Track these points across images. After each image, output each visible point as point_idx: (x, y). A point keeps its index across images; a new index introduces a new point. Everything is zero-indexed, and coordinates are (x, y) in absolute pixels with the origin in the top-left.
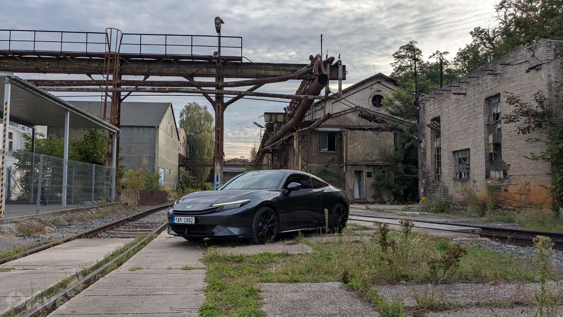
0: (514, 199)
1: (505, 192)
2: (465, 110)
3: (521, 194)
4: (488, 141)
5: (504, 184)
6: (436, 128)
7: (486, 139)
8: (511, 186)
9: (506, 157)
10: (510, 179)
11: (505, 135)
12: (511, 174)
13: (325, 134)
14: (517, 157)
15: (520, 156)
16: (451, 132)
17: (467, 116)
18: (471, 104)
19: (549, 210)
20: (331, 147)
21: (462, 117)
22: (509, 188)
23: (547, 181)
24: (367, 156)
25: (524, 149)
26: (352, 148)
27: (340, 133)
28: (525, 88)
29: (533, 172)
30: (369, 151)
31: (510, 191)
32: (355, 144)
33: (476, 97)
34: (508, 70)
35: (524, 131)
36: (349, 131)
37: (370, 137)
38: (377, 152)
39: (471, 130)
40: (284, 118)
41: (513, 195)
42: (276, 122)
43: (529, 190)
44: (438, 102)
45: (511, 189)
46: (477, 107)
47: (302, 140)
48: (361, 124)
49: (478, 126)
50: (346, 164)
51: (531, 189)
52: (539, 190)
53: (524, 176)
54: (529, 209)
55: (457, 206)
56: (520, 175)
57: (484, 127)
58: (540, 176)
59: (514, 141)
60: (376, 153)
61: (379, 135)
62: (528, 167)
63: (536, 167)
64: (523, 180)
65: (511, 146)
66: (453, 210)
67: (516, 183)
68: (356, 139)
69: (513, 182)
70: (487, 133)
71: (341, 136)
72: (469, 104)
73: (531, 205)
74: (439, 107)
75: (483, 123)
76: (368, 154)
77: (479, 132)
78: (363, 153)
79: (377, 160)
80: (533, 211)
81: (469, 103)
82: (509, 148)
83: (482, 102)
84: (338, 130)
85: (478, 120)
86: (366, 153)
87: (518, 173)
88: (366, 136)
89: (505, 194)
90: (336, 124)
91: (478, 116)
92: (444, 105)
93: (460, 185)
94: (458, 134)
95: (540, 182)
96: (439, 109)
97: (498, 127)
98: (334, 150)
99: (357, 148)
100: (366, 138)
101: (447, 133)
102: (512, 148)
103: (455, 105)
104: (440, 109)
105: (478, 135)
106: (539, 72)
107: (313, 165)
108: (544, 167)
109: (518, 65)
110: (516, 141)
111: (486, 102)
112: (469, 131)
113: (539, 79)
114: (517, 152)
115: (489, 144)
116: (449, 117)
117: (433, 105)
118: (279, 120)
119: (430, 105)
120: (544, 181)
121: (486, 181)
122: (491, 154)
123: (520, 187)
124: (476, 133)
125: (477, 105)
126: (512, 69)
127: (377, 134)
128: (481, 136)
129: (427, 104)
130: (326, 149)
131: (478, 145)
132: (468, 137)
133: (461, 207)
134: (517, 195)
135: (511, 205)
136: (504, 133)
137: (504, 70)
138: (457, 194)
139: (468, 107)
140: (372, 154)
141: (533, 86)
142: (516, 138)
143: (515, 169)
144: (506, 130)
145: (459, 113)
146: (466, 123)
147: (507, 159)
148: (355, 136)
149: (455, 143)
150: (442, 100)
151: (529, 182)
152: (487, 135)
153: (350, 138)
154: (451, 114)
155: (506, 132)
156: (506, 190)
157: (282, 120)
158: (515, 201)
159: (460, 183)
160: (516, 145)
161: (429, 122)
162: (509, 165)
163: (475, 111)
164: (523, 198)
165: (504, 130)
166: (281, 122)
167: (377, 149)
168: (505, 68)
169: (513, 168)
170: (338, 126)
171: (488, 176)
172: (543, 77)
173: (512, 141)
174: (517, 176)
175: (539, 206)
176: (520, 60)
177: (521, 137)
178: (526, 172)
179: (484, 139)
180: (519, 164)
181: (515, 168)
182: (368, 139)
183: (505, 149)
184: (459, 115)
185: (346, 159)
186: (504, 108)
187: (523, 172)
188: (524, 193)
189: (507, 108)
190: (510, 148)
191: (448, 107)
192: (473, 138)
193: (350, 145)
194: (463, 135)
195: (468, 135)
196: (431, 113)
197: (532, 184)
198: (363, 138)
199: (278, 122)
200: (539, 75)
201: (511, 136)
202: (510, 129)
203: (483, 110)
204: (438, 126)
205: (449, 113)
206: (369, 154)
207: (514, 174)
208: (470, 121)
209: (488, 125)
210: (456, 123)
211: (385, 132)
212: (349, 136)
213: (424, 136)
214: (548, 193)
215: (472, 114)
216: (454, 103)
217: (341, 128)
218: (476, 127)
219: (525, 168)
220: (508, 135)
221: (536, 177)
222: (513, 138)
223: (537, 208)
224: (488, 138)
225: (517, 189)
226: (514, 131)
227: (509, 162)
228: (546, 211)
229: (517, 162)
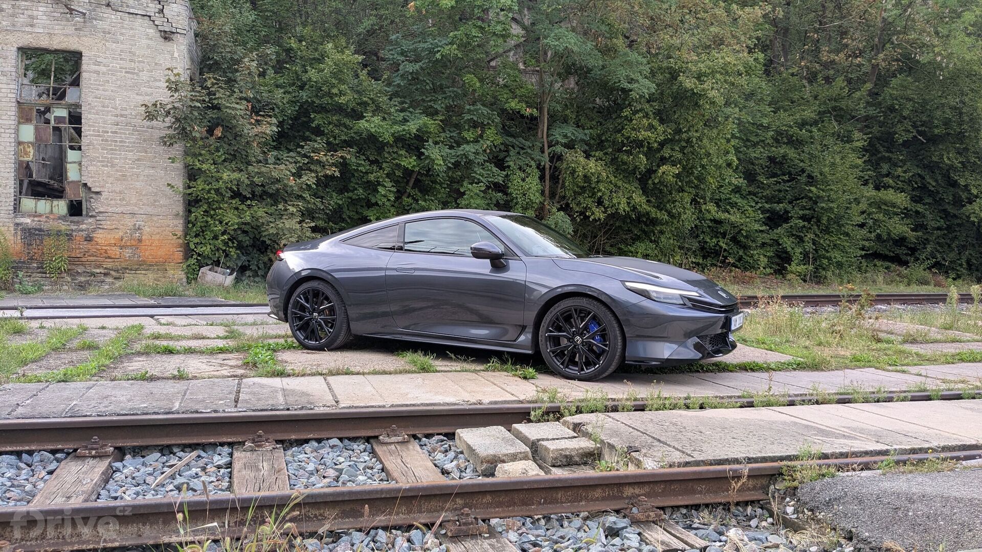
0: (105, 255)
1: (86, 243)
3: (122, 247)
4: (18, 135)
5: (84, 227)
7: (16, 132)
8: (101, 231)
9: (92, 177)
10: (98, 218)
11: (92, 135)
12: (102, 210)
14: (118, 179)
15: (124, 180)
19: (180, 273)
22: (98, 236)
23: (177, 226)
25: (133, 168)
28: (139, 62)
29: (150, 210)
31: (99, 241)
34: (105, 15)
41: (104, 248)
43: (140, 241)
45: (99, 236)
51: (143, 238)
52: (159, 240)
53: (131, 216)
54: (143, 272)
56: (122, 213)
57: (13, 104)
58: (161, 217)
59: (112, 150)
62: (141, 200)
63: (155, 201)
64: (129, 222)
65: (105, 157)
67: (114, 227)
69: (107, 224)
70: (16, 118)
73: (142, 265)
75: (13, 96)
80: (151, 276)
82: (99, 161)
83: (11, 52)
87: (119, 210)
89: (85, 245)
95: (162, 227)
97: (56, 114)
102: (108, 162)
106: (169, 44)
108: (173, 203)
109: (127, 15)
110: (116, 150)
113: (168, 56)
114: (117, 171)
115: (22, 143)
120: (168, 226)
121: (15, 217)
122: (28, 164)
123: (121, 234)
126: (113, 17)
134: (114, 248)
135: (99, 267)
136: (89, 130)
137: (94, 10)
141: (156, 64)
142: (115, 146)
143: (112, 202)
144: (93, 126)
147: (95, 181)
151: (139, 226)
152: (16, 123)
155: (94, 131)
156: (89, 239)
158: (109, 258)
160: (116, 159)
162: (98, 193)
164: (127, 253)
165: (89, 126)
168: (99, 10)
169: (107, 199)
171: (17, 208)
172: (176, 55)
173: (107, 149)
174: (115, 215)
175: (160, 266)
176: (133, 8)
177: (128, 147)
178: (136, 209)
179: (13, 131)
180: (120, 192)
181: (111, 200)
183: (91, 161)
186: (91, 84)
187: (129, 209)
188: (128, 244)
189: (99, 85)
190: (102, 162)
197: (147, 229)
200: (169, 49)
201: (106, 141)
202: (104, 127)
203: (13, 70)
207: (110, 210)
209: (19, 102)
214: (175, 245)
219: (134, 201)
220: (99, 136)
221: (155, 219)
222: (111, 145)
223: (158, 270)
224: (18, 130)
225: (114, 238)
226: (112, 132)
227: (100, 187)
228: (173, 275)
229: (118, 190)
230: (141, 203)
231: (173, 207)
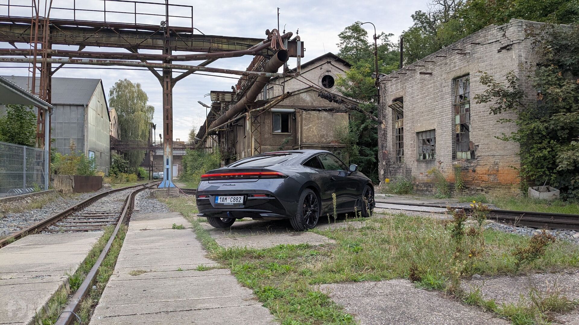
0: (482, 179)
1: (473, 173)
2: (431, 90)
3: (489, 175)
4: (455, 121)
5: (472, 164)
6: (398, 108)
7: (454, 120)
8: (479, 166)
9: (474, 138)
10: (478, 160)
11: (474, 115)
12: (479, 155)
13: (278, 115)
14: (486, 137)
15: (489, 137)
16: (415, 112)
17: (432, 96)
18: (438, 84)
19: (518, 190)
20: (285, 129)
21: (428, 98)
22: (477, 169)
23: (516, 161)
24: (322, 138)
25: (493, 130)
26: (307, 129)
27: (294, 114)
28: (495, 68)
29: (502, 153)
30: (325, 133)
31: (478, 172)
32: (311, 125)
33: (442, 77)
34: (478, 50)
35: (495, 111)
36: (304, 112)
37: (325, 118)
38: (331, 133)
39: (437, 111)
40: (232, 97)
41: (481, 175)
42: (223, 102)
43: (498, 171)
44: (401, 82)
45: (479, 169)
46: (444, 87)
47: (255, 121)
48: (315, 105)
49: (445, 107)
50: (301, 146)
51: (499, 169)
52: (507, 170)
53: (492, 157)
54: (498, 189)
55: (421, 187)
57: (451, 107)
58: (508, 156)
59: (483, 121)
60: (331, 134)
61: (334, 116)
62: (497, 147)
63: (505, 147)
64: (492, 160)
65: (480, 126)
66: (417, 191)
67: (484, 164)
68: (311, 120)
69: (481, 163)
70: (454, 113)
71: (295, 117)
72: (436, 84)
73: (500, 185)
74: (402, 87)
75: (451, 103)
76: (322, 136)
77: (445, 113)
78: (318, 135)
79: (332, 142)
80: (502, 191)
81: (435, 83)
82: (477, 129)
83: (450, 82)
84: (292, 110)
85: (444, 100)
86: (321, 135)
87: (487, 154)
88: (321, 117)
89: (473, 174)
90: (289, 105)
91: (445, 96)
92: (408, 85)
93: (424, 166)
94: (422, 114)
95: (509, 162)
96: (402, 89)
97: (466, 108)
98: (288, 132)
99: (312, 130)
100: (321, 119)
101: (411, 114)
102: (481, 128)
103: (420, 85)
104: (403, 89)
105: (444, 115)
106: (510, 52)
107: (266, 147)
108: (514, 147)
109: (488, 45)
110: (485, 121)
111: (454, 82)
112: (435, 111)
113: (509, 60)
114: (486, 132)
115: (456, 125)
116: (413, 97)
117: (395, 85)
118: (226, 100)
119: (391, 85)
120: (512, 161)
121: (453, 162)
122: (458, 135)
123: (488, 167)
124: (442, 113)
125: (444, 85)
126: (482, 49)
127: (332, 115)
128: (448, 116)
129: (389, 84)
130: (280, 131)
131: (444, 125)
132: (433, 118)
133: (426, 188)
134: (485, 176)
135: (479, 186)
136: (473, 113)
137: (473, 49)
138: (421, 175)
139: (434, 87)
140: (327, 136)
141: (503, 66)
142: (485, 119)
143: (484, 150)
144: (474, 110)
145: (424, 93)
146: (433, 104)
147: (475, 140)
148: (310, 117)
149: (419, 123)
150: (406, 80)
151: (497, 162)
152: (454, 115)
153: (306, 119)
154: (415, 95)
155: (475, 113)
156: (474, 171)
157: (230, 100)
158: (483, 181)
159: (424, 164)
160: (485, 126)
161: (390, 103)
162: (478, 146)
163: (442, 91)
164: (492, 178)
165: (473, 111)
166: (229, 102)
167: (332, 130)
168: (475, 48)
169: (481, 148)
170: (292, 107)
171: (454, 157)
172: (514, 57)
173: (481, 121)
174: (485, 157)
175: (508, 186)
176: (490, 40)
177: (490, 118)
178: (495, 152)
179: (451, 120)
180: (487, 144)
182: (323, 120)
183: (474, 129)
184: (425, 95)
185: (301, 141)
186: (473, 88)
187: (491, 153)
188: (492, 173)
189: (476, 88)
190: (479, 128)
191: (412, 87)
192: (439, 119)
193: (305, 126)
194: (428, 115)
195: (433, 115)
196: (392, 93)
197: (501, 164)
198: (318, 119)
199: (226, 102)
200: (510, 55)
201: (480, 117)
202: (479, 110)
203: (450, 90)
204: (400, 107)
205: (412, 93)
206: (324, 135)
207: (483, 154)
208: (435, 101)
209: (455, 105)
210: (421, 104)
211: (340, 114)
212: (304, 117)
213: (384, 117)
214: (517, 173)
215: (439, 94)
216: (419, 83)
217: (295, 109)
218: (443, 107)
219: (494, 148)
220: (477, 115)
221: (505, 157)
222: (482, 119)
223: (506, 188)
224: (455, 119)
225: (485, 170)
226: (483, 112)
227: (478, 143)
228: (514, 191)
229: (486, 143)
230: (497, 149)
231: (515, 149)
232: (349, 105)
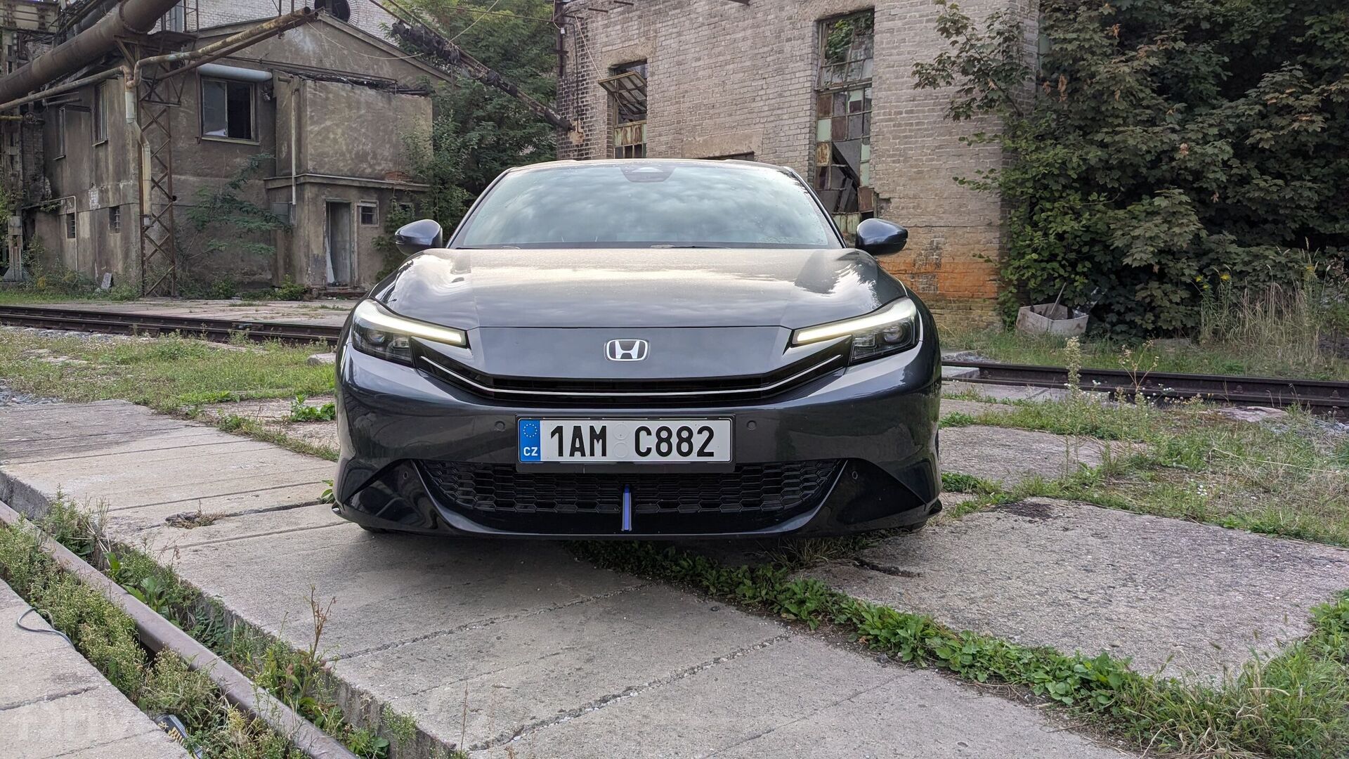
2: (744, 46)
3: (914, 275)
4: (816, 134)
6: (629, 91)
7: (814, 130)
9: (880, 179)
11: (882, 121)
13: (219, 84)
14: (911, 179)
15: (920, 179)
16: (687, 105)
17: (748, 63)
18: (768, 31)
19: (990, 313)
20: (239, 127)
21: (731, 66)
23: (989, 243)
24: (362, 162)
25: (932, 160)
26: (319, 133)
27: (268, 85)
29: (953, 220)
30: (368, 148)
32: (328, 123)
33: (784, 14)
36: (310, 82)
37: (368, 105)
38: (387, 151)
39: (762, 103)
40: (42, 17)
42: (10, 30)
43: (938, 265)
44: (640, 17)
46: (789, 40)
47: (149, 96)
48: (328, 66)
49: (788, 93)
50: (302, 180)
51: (943, 261)
52: (964, 264)
53: (926, 230)
54: (938, 311)
56: (916, 226)
57: (809, 96)
58: (968, 230)
59: (906, 137)
60: (386, 154)
61: (394, 103)
62: (941, 206)
63: (961, 206)
64: (924, 238)
65: (897, 149)
68: (331, 108)
70: (814, 113)
71: (271, 95)
72: (761, 30)
73: (941, 300)
74: (646, 34)
75: (808, 84)
76: (362, 157)
77: (790, 110)
78: (350, 153)
79: (390, 174)
80: (948, 317)
81: (758, 26)
82: (889, 156)
83: (809, 28)
84: (263, 74)
85: (788, 77)
86: (357, 153)
87: (912, 222)
88: (358, 102)
90: (252, 57)
91: (791, 65)
92: (664, 28)
94: (711, 111)
95: (969, 244)
96: (643, 39)
97: (852, 99)
98: (249, 137)
99: (332, 136)
100: (358, 109)
101: (673, 109)
102: (900, 156)
103: (705, 31)
104: (648, 39)
105: (785, 117)
107: (183, 177)
108: (986, 207)
110: (911, 137)
111: (818, 29)
112: (753, 105)
114: (911, 166)
115: (818, 144)
116: (679, 64)
117: (619, 27)
118: (21, 24)
119: (606, 26)
120: (978, 242)
122: (824, 169)
123: (913, 256)
124: (779, 112)
125: (789, 34)
127: (389, 100)
128: (797, 120)
129: (599, 22)
130: (222, 133)
131: (785, 144)
132: (750, 121)
136: (879, 114)
139: (754, 38)
140: (375, 157)
142: (910, 131)
143: (904, 212)
144: (884, 108)
145: (720, 54)
146: (746, 84)
147: (883, 185)
148: (327, 99)
149: (699, 136)
150: (658, 13)
152: (814, 119)
153: (314, 103)
154: (690, 56)
155: (884, 114)
157: (34, 26)
160: (911, 149)
161: (604, 75)
162: (888, 200)
163: (781, 52)
164: (922, 283)
165: (880, 108)
166: (28, 32)
167: (389, 142)
169: (897, 208)
170: (261, 64)
173: (899, 137)
175: (964, 303)
177: (926, 130)
178: (934, 219)
179: (808, 130)
180: (915, 197)
181: (903, 208)
182: (363, 112)
183: (880, 157)
184: (721, 58)
185: (299, 166)
186: (883, 49)
187: (925, 219)
188: (922, 270)
189: (893, 48)
190: (893, 156)
191: (679, 34)
192: (767, 125)
193: (313, 123)
194: (731, 115)
195: (749, 116)
196: (610, 48)
197: (948, 248)
198: (350, 107)
199: (18, 30)
201: (900, 125)
202: (896, 107)
203: (810, 50)
204: (637, 88)
205: (679, 52)
206: (365, 154)
208: (757, 77)
209: (818, 92)
210: (707, 82)
211: (410, 97)
212: (309, 95)
213: (581, 113)
214: (987, 271)
215: (768, 59)
216: (703, 24)
217: (271, 71)
218: (781, 96)
219: (931, 207)
220: (890, 120)
221: (960, 232)
222: (904, 131)
223: (959, 308)
224: (816, 128)
225: (904, 262)
226: (907, 112)
227: (890, 192)
228: (981, 316)
229: (911, 193)
230: (941, 210)
231: (987, 212)
232: (480, 72)
